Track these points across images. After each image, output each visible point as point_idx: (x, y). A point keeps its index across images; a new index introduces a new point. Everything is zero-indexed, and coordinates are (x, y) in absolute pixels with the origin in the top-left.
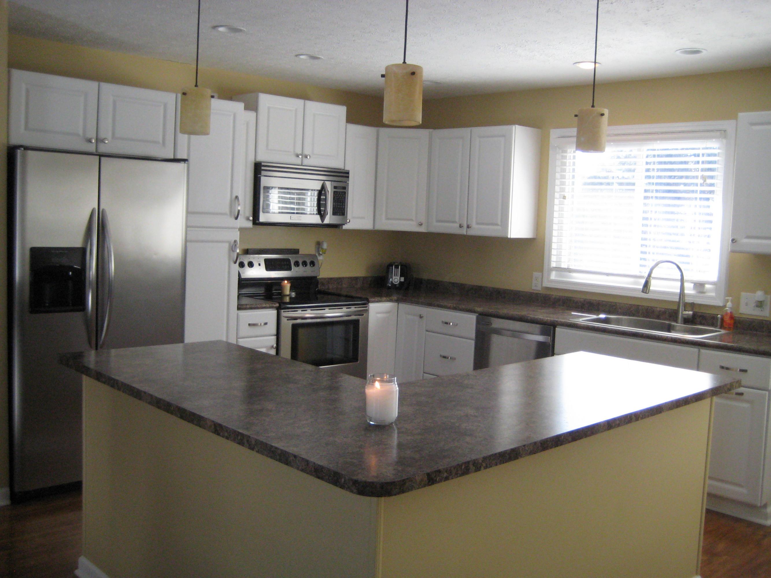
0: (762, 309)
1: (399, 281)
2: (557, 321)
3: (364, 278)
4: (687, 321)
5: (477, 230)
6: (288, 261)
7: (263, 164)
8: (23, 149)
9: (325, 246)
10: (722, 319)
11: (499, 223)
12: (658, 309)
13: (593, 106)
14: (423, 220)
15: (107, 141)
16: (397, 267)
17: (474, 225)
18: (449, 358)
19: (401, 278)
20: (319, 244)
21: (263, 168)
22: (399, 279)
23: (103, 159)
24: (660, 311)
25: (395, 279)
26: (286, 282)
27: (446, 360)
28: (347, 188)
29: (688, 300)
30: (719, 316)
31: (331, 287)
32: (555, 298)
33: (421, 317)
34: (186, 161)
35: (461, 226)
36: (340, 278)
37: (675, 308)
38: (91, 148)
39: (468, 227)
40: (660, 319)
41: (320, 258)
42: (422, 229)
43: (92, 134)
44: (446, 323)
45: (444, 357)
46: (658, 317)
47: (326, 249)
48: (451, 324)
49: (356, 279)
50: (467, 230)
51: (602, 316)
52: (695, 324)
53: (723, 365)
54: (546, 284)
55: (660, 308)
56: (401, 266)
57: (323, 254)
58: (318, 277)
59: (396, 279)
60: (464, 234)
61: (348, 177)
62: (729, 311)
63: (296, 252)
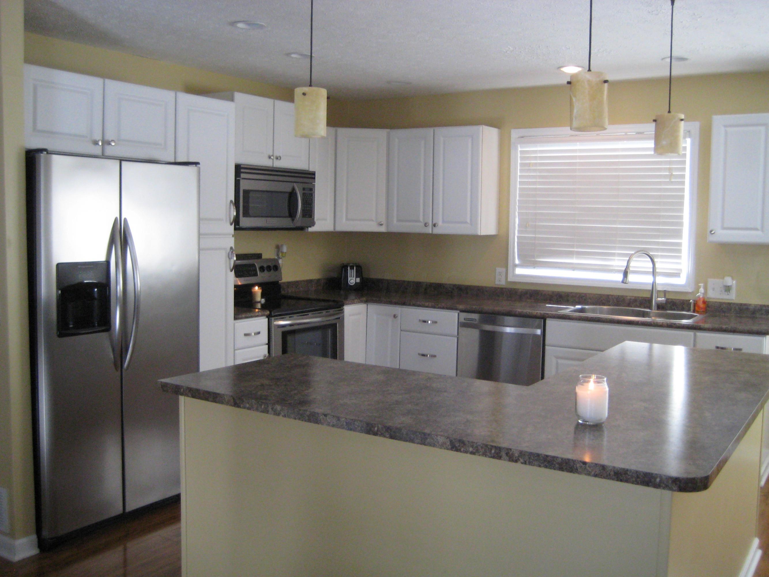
0: (729, 293)
1: (355, 282)
2: (547, 314)
3: (318, 280)
4: (660, 307)
5: (442, 229)
6: (253, 265)
7: (242, 166)
8: (46, 153)
9: (285, 249)
10: (695, 304)
11: (468, 220)
12: (629, 298)
13: (669, 112)
14: (383, 221)
15: (114, 143)
16: (352, 268)
17: (440, 223)
18: (428, 356)
19: (357, 279)
20: (278, 248)
21: (242, 170)
22: (355, 280)
23: (124, 163)
24: (630, 299)
25: (351, 279)
26: (256, 288)
27: (426, 357)
28: (313, 189)
29: (659, 288)
30: (691, 301)
31: (290, 291)
32: (522, 292)
33: (395, 316)
34: (197, 165)
35: (426, 225)
36: (297, 282)
37: (648, 295)
38: (98, 150)
39: (434, 225)
40: (631, 307)
41: (280, 261)
42: (383, 229)
43: (98, 136)
44: (425, 322)
45: (423, 355)
46: (629, 305)
47: (286, 252)
48: (429, 322)
49: (310, 281)
50: (432, 229)
51: (579, 307)
52: (666, 310)
53: (718, 345)
54: (511, 279)
55: (630, 296)
56: (356, 266)
57: (283, 258)
58: (280, 282)
59: (353, 280)
60: (429, 233)
61: (314, 178)
62: (701, 297)
63: (258, 256)
